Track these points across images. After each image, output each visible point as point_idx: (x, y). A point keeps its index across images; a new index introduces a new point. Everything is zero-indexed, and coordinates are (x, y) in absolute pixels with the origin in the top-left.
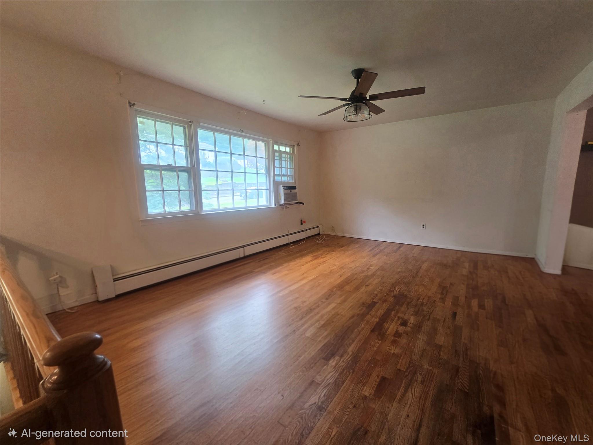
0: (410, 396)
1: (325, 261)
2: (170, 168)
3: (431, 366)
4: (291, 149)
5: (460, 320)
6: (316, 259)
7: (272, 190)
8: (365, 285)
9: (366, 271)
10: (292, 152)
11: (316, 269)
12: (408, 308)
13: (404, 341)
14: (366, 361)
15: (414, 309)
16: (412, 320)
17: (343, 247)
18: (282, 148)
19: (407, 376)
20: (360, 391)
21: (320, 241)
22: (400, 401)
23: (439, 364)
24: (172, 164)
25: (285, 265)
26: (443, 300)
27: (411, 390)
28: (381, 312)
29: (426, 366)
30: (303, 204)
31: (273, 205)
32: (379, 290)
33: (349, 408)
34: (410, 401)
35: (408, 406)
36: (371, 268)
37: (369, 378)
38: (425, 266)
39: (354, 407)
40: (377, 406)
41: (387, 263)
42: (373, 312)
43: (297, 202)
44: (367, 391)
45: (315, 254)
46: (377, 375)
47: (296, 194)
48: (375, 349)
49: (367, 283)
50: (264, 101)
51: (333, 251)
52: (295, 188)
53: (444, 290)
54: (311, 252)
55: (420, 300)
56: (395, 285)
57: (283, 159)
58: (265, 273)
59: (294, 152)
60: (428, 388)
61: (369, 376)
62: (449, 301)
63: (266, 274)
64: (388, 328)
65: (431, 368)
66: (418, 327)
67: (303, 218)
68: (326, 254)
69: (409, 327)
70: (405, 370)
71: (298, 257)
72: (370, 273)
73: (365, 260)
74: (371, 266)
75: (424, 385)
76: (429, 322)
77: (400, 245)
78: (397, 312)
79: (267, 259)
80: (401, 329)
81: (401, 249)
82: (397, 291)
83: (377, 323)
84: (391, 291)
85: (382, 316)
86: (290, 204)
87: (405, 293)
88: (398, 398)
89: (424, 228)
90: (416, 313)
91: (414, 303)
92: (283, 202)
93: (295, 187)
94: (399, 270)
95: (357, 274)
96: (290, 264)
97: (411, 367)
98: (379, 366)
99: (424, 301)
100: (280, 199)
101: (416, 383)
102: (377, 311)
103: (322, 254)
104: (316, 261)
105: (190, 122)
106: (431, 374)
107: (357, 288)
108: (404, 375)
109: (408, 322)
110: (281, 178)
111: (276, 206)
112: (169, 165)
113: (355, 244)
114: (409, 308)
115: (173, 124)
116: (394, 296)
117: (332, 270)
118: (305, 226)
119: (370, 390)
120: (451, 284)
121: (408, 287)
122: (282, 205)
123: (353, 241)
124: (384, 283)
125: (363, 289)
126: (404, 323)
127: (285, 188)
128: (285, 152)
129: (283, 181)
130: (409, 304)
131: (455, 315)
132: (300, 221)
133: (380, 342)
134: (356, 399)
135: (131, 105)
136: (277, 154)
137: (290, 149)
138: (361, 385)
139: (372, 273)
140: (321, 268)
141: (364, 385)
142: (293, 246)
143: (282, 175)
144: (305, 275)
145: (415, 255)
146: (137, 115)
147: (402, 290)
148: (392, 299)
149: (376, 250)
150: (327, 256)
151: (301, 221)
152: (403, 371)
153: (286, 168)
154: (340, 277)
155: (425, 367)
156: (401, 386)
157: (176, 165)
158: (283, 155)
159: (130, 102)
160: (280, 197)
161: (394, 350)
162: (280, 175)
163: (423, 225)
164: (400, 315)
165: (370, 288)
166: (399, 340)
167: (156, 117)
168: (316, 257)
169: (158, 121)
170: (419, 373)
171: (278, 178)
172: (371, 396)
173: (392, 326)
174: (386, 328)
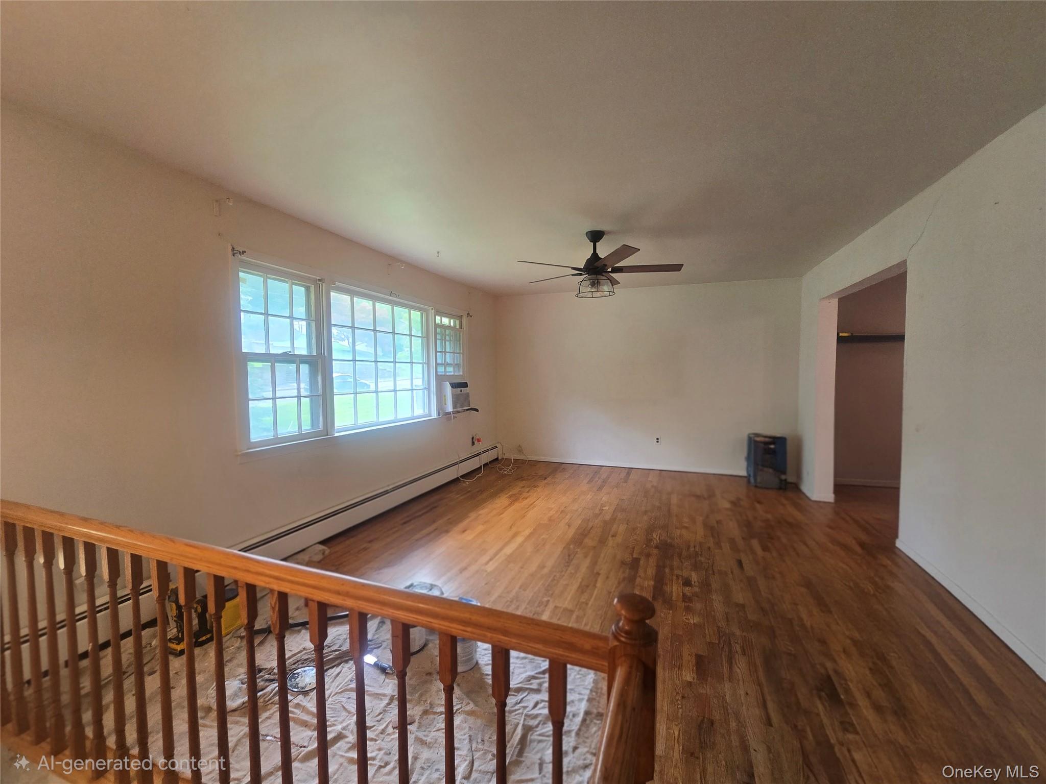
0: (738, 671)
1: (532, 504)
2: (288, 358)
3: (743, 632)
4: (458, 322)
5: (750, 569)
6: (516, 500)
7: (432, 389)
8: (610, 536)
9: (600, 514)
10: (458, 327)
11: (526, 517)
12: (682, 562)
13: (698, 606)
14: (667, 639)
15: (690, 562)
16: (694, 577)
17: (546, 479)
18: (446, 321)
19: (723, 647)
20: (679, 677)
21: (506, 470)
22: (730, 679)
23: (751, 627)
24: (290, 352)
25: (473, 515)
26: (718, 545)
27: (736, 665)
28: (651, 572)
29: (738, 632)
30: (477, 410)
31: (434, 415)
32: (633, 540)
33: (678, 700)
34: (740, 676)
35: (741, 683)
36: (604, 508)
37: (682, 659)
38: (675, 500)
39: (683, 697)
40: (708, 690)
41: (623, 500)
42: (641, 572)
43: (469, 408)
44: (688, 676)
45: (510, 493)
46: (689, 654)
47: (467, 395)
48: (670, 622)
49: (611, 533)
50: (438, 252)
51: (535, 487)
52: (465, 385)
53: (713, 530)
54: (501, 490)
55: (692, 549)
56: (650, 530)
57: (447, 338)
58: (447, 531)
59: (461, 327)
60: (753, 657)
61: (680, 657)
62: (726, 547)
63: (450, 534)
64: (672, 592)
65: (744, 634)
66: (706, 586)
67: (475, 435)
68: (528, 492)
69: (695, 586)
70: (717, 642)
71: (485, 501)
72: (608, 517)
73: (589, 497)
74: (603, 506)
75: (747, 654)
76: (715, 576)
77: (626, 471)
78: (672, 569)
79: (435, 507)
80: (687, 590)
81: (631, 477)
82: (656, 540)
83: (655, 587)
84: (649, 541)
85: (656, 576)
86: (458, 412)
87: (669, 541)
88: (726, 676)
89: (659, 443)
90: (696, 567)
91: (684, 553)
92: (450, 408)
93: (467, 383)
94: (643, 508)
95: (589, 519)
96: (480, 512)
97: (722, 636)
98: (686, 643)
99: (697, 549)
100: (445, 404)
101: (737, 655)
102: (645, 571)
103: (520, 493)
104: (517, 505)
105: (320, 280)
106: (749, 641)
107: (602, 542)
108: (719, 647)
109: (691, 581)
110: (445, 369)
111: (439, 415)
112: (285, 354)
113: (560, 472)
114: (683, 560)
115: (293, 284)
116: (657, 547)
117: (551, 517)
118: (479, 447)
119: (690, 674)
120: (717, 522)
121: (667, 532)
122: (449, 413)
123: (556, 468)
124: (634, 529)
125: (611, 542)
126: (687, 583)
127: (454, 386)
128: (449, 327)
129: (447, 374)
130: (680, 555)
131: (740, 563)
132: (471, 440)
133: (671, 612)
134: (680, 687)
135: (234, 252)
136: (439, 330)
137: (455, 323)
138: (676, 669)
139: (610, 516)
140: (531, 514)
141: (680, 668)
142: (467, 482)
143: (446, 365)
144: (514, 530)
145: (655, 484)
146: (240, 268)
147: (662, 538)
148: (656, 551)
149: (597, 481)
150: (529, 496)
151: (473, 438)
152: (716, 643)
153: (451, 352)
154: (569, 526)
155: (738, 634)
156: (722, 661)
157: (295, 353)
158: (448, 332)
159: (233, 248)
160: (445, 400)
161: (694, 620)
162: (444, 364)
163: (658, 439)
164: (676, 572)
165: (619, 539)
166: (691, 605)
167: (266, 272)
168: (515, 499)
169: (270, 278)
170: (736, 643)
171: (441, 370)
172: (695, 680)
173: (675, 589)
174: (669, 593)
